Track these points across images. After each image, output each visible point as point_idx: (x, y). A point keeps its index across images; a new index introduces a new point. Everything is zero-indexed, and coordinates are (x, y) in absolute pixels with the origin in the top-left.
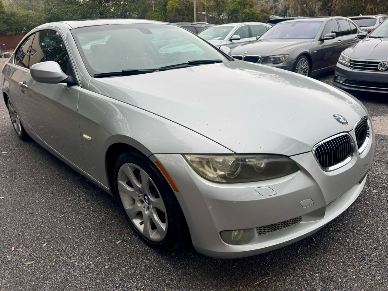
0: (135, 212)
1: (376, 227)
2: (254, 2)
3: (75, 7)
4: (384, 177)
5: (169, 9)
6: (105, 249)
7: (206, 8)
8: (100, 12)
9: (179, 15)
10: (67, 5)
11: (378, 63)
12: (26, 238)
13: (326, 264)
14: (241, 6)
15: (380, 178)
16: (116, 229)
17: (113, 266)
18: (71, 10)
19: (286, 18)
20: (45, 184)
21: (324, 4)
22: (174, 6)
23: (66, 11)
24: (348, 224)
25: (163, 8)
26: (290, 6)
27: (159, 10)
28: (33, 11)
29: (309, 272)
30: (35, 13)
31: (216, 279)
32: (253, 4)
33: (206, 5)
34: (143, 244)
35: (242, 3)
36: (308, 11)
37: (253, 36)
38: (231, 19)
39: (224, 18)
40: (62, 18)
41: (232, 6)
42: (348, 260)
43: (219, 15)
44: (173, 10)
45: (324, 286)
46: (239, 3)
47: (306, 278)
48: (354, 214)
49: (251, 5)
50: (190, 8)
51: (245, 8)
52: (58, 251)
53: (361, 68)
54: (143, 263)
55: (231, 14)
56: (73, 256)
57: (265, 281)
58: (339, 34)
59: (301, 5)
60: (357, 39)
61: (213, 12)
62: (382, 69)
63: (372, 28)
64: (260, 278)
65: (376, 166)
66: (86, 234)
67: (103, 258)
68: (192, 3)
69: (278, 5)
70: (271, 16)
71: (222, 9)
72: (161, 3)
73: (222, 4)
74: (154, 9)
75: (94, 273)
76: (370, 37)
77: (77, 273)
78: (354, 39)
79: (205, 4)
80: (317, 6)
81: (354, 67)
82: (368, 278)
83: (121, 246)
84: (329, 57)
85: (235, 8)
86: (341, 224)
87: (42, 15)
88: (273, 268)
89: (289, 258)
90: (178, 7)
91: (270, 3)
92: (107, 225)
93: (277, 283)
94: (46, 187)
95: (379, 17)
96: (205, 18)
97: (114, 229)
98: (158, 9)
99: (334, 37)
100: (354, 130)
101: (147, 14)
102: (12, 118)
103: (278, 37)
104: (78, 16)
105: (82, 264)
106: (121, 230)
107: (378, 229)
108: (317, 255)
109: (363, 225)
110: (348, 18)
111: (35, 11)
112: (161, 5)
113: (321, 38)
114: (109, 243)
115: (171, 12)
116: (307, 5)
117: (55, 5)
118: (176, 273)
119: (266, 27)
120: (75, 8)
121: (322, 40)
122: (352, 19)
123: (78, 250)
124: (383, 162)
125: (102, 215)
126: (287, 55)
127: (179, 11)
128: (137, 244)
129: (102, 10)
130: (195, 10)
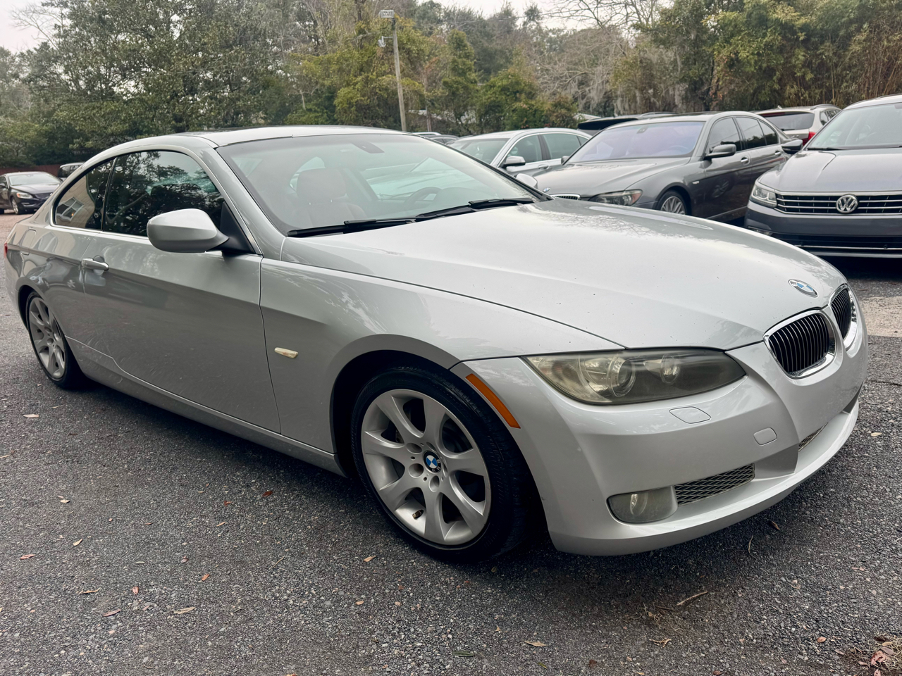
0: (404, 490)
1: (891, 494)
2: (535, 87)
3: (113, 106)
4: (889, 409)
5: (340, 105)
6: (344, 574)
7: (428, 102)
8: (174, 115)
9: (365, 118)
10: (91, 101)
11: (836, 198)
12: (156, 569)
13: (809, 563)
14: (508, 96)
15: (880, 410)
16: (354, 536)
17: (373, 600)
18: (103, 113)
19: (618, 117)
20: (155, 469)
21: (693, 86)
22: (352, 98)
23: (92, 115)
24: (835, 493)
25: (327, 103)
26: (619, 93)
27: (316, 108)
28: (6, 116)
29: (778, 578)
30: (13, 121)
31: (597, 604)
32: (533, 92)
33: (428, 96)
34: (422, 557)
35: (509, 89)
36: (657, 103)
37: (551, 156)
38: (487, 123)
39: (469, 122)
40: (81, 130)
41: (487, 97)
42: (849, 553)
43: (459, 116)
44: (349, 108)
45: (814, 599)
46: (502, 90)
47: (775, 589)
48: (844, 476)
49: (530, 93)
50: (389, 102)
51: (517, 100)
52: (241, 584)
53: (801, 209)
54: (434, 591)
55: (486, 113)
56: (279, 591)
57: (694, 599)
58: (742, 146)
59: (641, 90)
60: (779, 155)
61: (444, 111)
62: (845, 210)
63: (806, 132)
64: (684, 595)
65: (868, 391)
66: (290, 551)
67: (344, 587)
68: (395, 93)
69: (590, 92)
70: (577, 116)
71: (465, 103)
72: (320, 92)
73: (464, 93)
74: (304, 106)
75: (336, 616)
76: (809, 149)
77: (298, 618)
78: (774, 154)
79: (425, 92)
80: (677, 93)
81: (787, 208)
82: (895, 579)
83: (378, 565)
84: (722, 193)
85: (494, 101)
86: (821, 495)
87: (29, 125)
88: (705, 577)
89: (734, 559)
90: (361, 100)
91: (571, 88)
92: (332, 531)
93: (720, 601)
94: (162, 474)
95: (818, 110)
96: (425, 122)
97: (351, 537)
98: (314, 105)
99: (733, 151)
100: (829, 305)
101: (289, 116)
102: (38, 342)
103: (608, 156)
104: (121, 126)
105: (304, 602)
106: (366, 538)
107: (897, 497)
108: (787, 550)
109: (865, 493)
110: (756, 114)
111: (13, 115)
112: (320, 97)
113: (704, 154)
114: (348, 561)
115: (345, 112)
116: (654, 89)
117: (63, 103)
118: (510, 601)
119: (577, 137)
120: (113, 108)
121: (707, 159)
122: (764, 116)
123: (283, 580)
124: (879, 382)
125: (315, 515)
126: (639, 192)
127: (364, 110)
128: (410, 560)
129: (180, 111)
130: (401, 107)
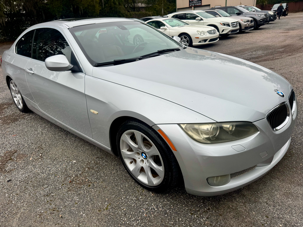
102: (13, 94)
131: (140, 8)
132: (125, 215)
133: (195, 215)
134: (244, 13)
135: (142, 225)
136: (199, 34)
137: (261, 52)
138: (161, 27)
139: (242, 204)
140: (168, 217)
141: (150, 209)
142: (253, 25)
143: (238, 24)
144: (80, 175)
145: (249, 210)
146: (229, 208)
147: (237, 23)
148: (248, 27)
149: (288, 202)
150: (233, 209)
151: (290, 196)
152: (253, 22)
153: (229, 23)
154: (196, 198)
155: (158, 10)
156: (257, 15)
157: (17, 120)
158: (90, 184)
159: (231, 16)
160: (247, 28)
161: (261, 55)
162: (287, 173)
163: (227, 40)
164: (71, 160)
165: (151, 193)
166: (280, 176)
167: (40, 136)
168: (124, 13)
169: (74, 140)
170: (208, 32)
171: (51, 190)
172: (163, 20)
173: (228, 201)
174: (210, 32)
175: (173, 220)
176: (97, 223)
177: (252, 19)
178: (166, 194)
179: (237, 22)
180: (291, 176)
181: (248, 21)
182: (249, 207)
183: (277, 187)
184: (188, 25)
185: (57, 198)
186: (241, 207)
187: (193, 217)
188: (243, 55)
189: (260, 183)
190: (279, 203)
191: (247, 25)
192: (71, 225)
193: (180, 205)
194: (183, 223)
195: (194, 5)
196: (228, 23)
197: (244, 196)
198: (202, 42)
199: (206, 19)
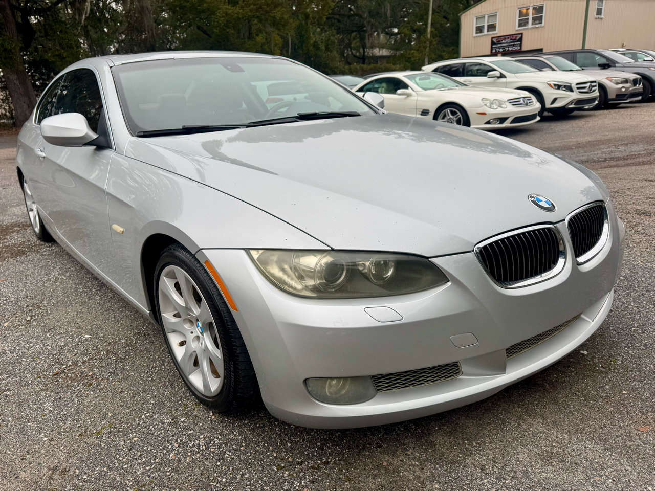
100: (566, 221)
131: (377, 59)
132: (130, 450)
133: (286, 471)
134: (618, 63)
135: (154, 475)
136: (486, 105)
137: (642, 146)
138: (399, 91)
139: (417, 463)
140: (222, 467)
141: (191, 445)
142: (641, 90)
143: (595, 86)
144: (84, 362)
145: (426, 478)
146: (378, 467)
147: (593, 84)
148: (625, 95)
149: (543, 474)
150: (387, 471)
151: (555, 460)
152: (641, 84)
153: (571, 84)
154: (311, 435)
155: (415, 60)
156: (652, 69)
157: (23, 253)
158: (92, 383)
159: (583, 69)
160: (624, 97)
161: (639, 153)
162: (574, 408)
163: (564, 122)
164: (83, 333)
165: (211, 414)
166: (551, 413)
167: (50, 284)
168: (335, 68)
169: (111, 297)
170: (510, 102)
171: (9, 385)
172: (404, 76)
173: (384, 452)
174: (515, 102)
175: (231, 474)
176: (62, 459)
177: (639, 77)
178: (243, 419)
179: (595, 82)
180: (584, 415)
181: (626, 81)
182: (432, 472)
183: (531, 435)
184: (464, 87)
185: (12, 401)
186: (410, 469)
187: (278, 474)
188: (591, 152)
189: (488, 423)
190: (515, 472)
191: (624, 90)
192: (9, 454)
193: (264, 445)
194: (248, 483)
195: (503, 51)
196: (569, 85)
197: (432, 445)
198: (495, 123)
199: (513, 75)
